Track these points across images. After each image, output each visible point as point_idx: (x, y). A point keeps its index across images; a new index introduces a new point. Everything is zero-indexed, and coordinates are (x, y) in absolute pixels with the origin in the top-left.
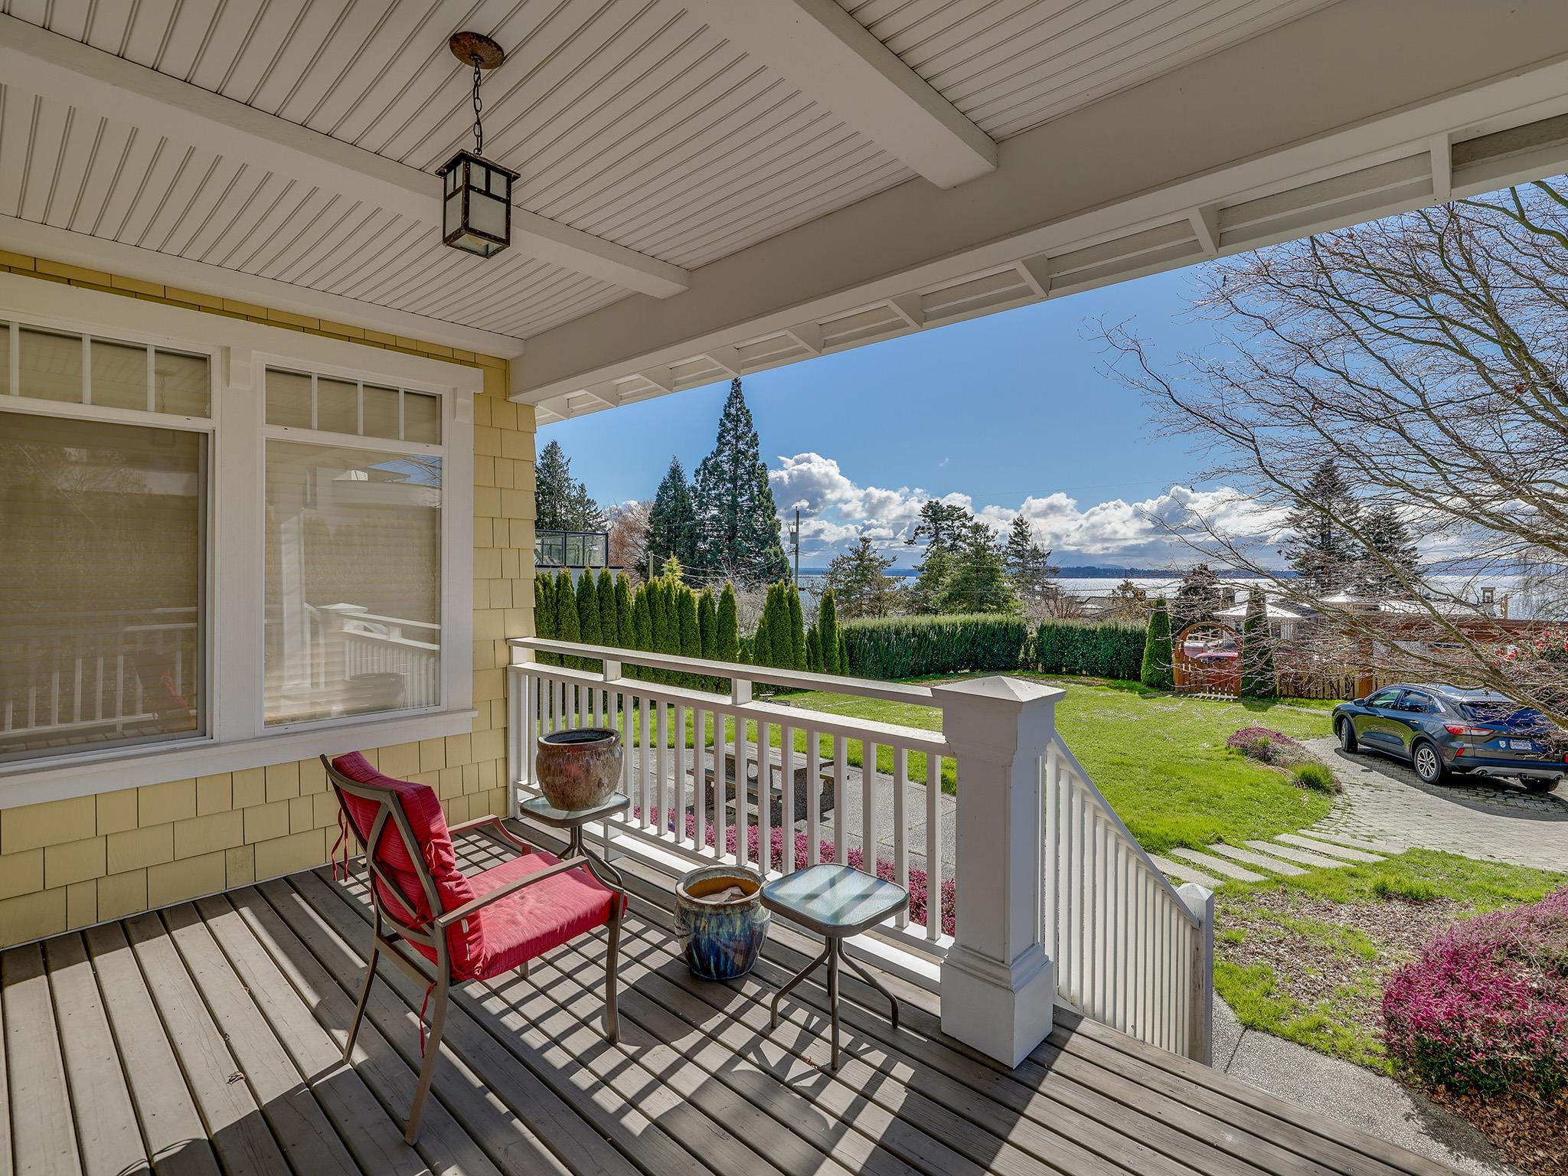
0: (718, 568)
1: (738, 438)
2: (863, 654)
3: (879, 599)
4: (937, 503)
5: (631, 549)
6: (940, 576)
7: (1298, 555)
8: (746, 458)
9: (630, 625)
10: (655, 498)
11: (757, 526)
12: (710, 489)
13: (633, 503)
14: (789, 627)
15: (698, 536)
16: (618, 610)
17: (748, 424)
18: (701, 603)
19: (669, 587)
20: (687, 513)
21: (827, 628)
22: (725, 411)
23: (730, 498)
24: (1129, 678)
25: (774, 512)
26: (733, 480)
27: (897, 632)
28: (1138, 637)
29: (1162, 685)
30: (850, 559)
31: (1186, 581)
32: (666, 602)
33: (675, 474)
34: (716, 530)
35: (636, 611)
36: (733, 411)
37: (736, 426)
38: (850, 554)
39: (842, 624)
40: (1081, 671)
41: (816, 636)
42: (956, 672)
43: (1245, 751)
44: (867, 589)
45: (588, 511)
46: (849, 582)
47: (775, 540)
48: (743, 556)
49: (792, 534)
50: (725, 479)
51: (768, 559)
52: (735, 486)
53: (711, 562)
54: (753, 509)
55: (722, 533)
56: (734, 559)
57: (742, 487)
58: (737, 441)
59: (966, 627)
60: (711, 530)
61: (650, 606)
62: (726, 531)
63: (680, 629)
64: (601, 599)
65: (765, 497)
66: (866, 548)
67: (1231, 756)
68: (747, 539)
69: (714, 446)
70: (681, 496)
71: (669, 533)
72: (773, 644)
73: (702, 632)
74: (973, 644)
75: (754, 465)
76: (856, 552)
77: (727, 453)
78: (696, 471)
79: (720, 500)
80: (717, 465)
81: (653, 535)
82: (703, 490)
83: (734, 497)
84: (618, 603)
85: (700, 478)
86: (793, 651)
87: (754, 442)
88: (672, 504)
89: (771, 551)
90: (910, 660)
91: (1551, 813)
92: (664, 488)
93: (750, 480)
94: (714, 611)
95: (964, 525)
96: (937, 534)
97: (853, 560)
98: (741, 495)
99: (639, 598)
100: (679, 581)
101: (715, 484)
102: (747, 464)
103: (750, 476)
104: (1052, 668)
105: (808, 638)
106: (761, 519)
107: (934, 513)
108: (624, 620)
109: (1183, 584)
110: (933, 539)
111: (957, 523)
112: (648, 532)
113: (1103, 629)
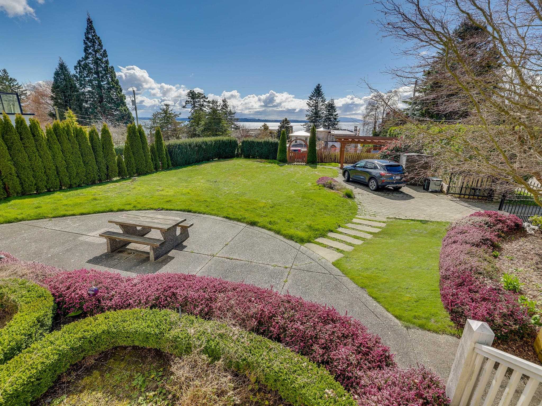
0: (96, 116)
1: (96, 52)
2: (176, 155)
3: (175, 130)
4: (193, 91)
5: (45, 105)
6: (199, 121)
7: (309, 115)
8: (102, 63)
9: (46, 148)
10: (53, 80)
11: (114, 97)
12: (85, 77)
13: (41, 82)
14: (141, 145)
15: (83, 100)
16: (35, 139)
17: (100, 44)
18: (90, 134)
19: (68, 126)
20: (73, 88)
21: (159, 144)
22: (85, 35)
23: (97, 82)
24: (273, 159)
25: (121, 91)
26: (97, 73)
27: (190, 145)
28: (276, 144)
29: (284, 161)
30: (161, 113)
31: (281, 124)
32: (68, 134)
33: (62, 67)
34: (92, 98)
35: (48, 140)
36: (90, 36)
37: (94, 45)
38: (161, 111)
39: (166, 143)
40: (257, 157)
41: (154, 148)
42: (213, 159)
43: (324, 186)
44: (170, 126)
45: (12, 85)
46: (162, 123)
47: (124, 104)
48: (109, 111)
49: (132, 101)
50: (92, 72)
51: (121, 112)
52: (98, 76)
53: (92, 113)
54: (110, 89)
55: (96, 99)
56: (104, 112)
57: (102, 77)
58: (96, 53)
59: (216, 142)
60: (89, 98)
61: (57, 136)
62: (97, 98)
63: (80, 148)
64: (20, 134)
65: (115, 83)
66: (167, 109)
67: (320, 188)
68: (109, 103)
69: (83, 55)
70: (68, 78)
71: (65, 98)
72: (133, 153)
73: (93, 149)
74: (219, 149)
75: (107, 67)
76: (163, 110)
77: (91, 59)
78: (75, 67)
79: (91, 83)
80: (86, 65)
81: (55, 99)
82: (81, 77)
83: (99, 82)
84: (34, 136)
85: (78, 71)
86: (144, 156)
87: (105, 54)
88: (64, 83)
89: (122, 109)
90: (195, 157)
91: (404, 197)
92: (57, 74)
93: (106, 74)
94: (98, 138)
95: (204, 101)
96: (194, 104)
97: (162, 113)
98: (103, 81)
99: (48, 132)
100: (76, 122)
101: (87, 74)
102: (103, 65)
103: (105, 72)
104: (247, 156)
105: (151, 149)
106: (115, 94)
107: (193, 95)
108: (40, 145)
109: (280, 125)
110: (193, 106)
111: (202, 100)
112: (52, 97)
113: (264, 142)
